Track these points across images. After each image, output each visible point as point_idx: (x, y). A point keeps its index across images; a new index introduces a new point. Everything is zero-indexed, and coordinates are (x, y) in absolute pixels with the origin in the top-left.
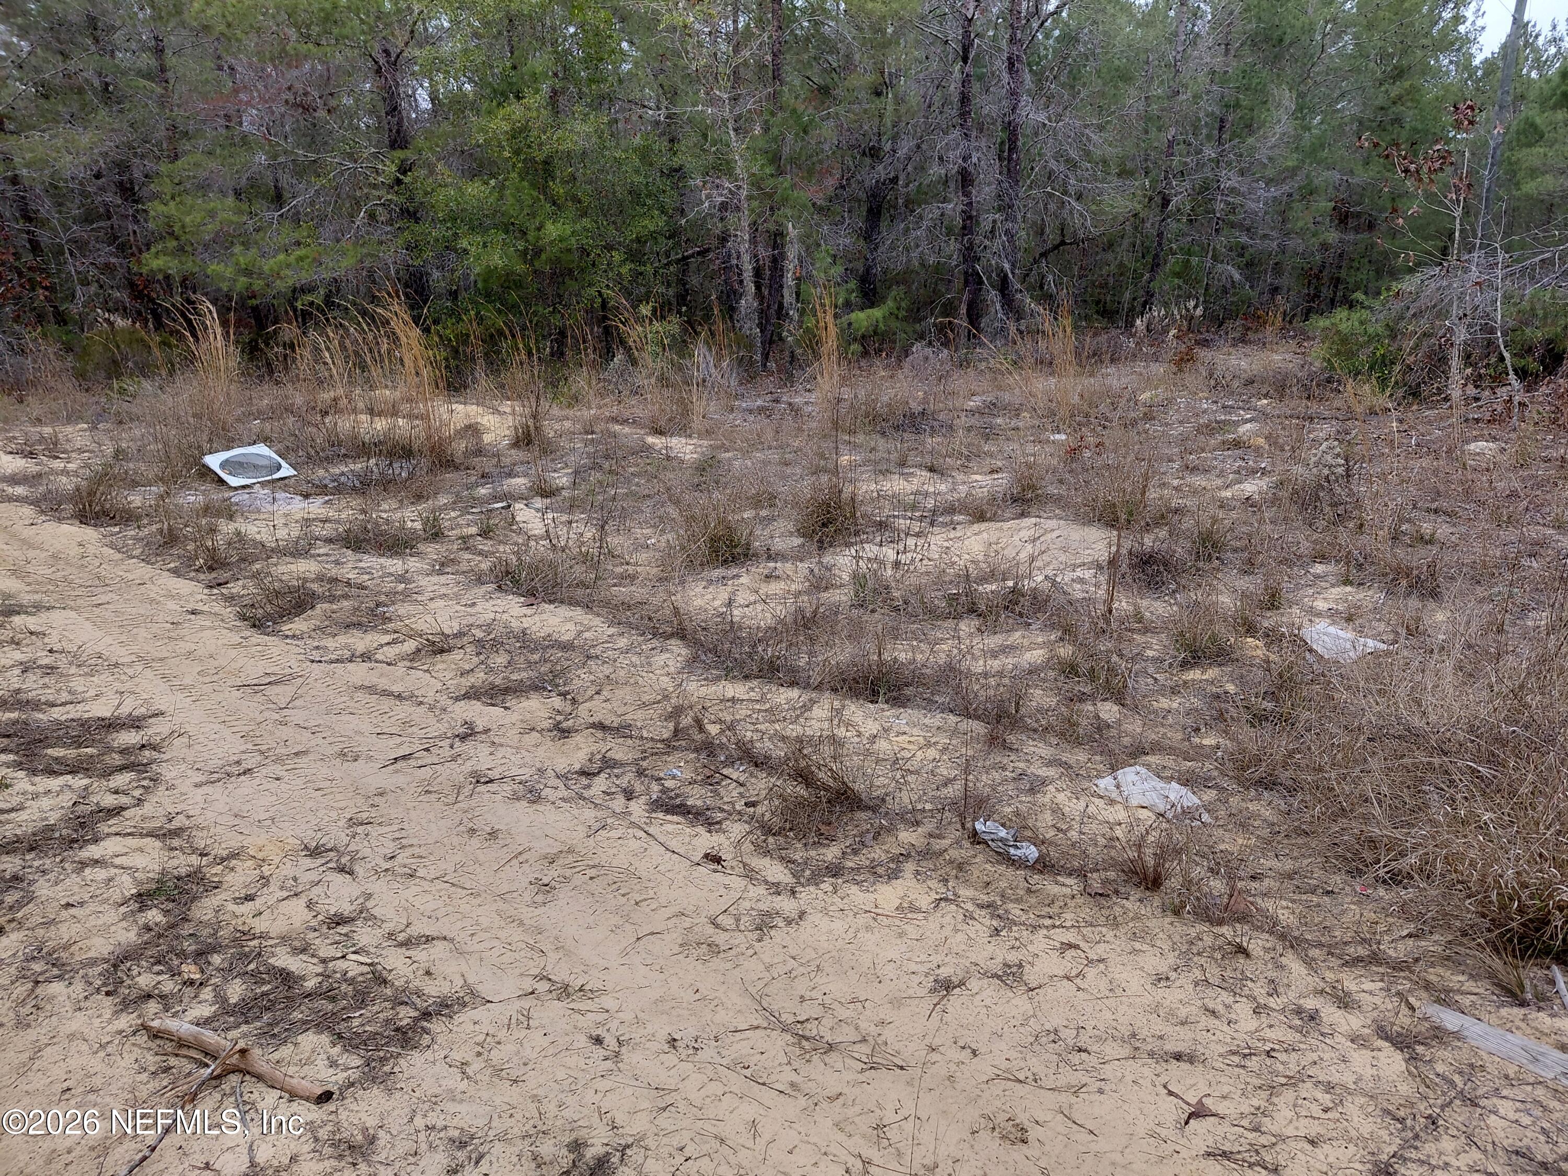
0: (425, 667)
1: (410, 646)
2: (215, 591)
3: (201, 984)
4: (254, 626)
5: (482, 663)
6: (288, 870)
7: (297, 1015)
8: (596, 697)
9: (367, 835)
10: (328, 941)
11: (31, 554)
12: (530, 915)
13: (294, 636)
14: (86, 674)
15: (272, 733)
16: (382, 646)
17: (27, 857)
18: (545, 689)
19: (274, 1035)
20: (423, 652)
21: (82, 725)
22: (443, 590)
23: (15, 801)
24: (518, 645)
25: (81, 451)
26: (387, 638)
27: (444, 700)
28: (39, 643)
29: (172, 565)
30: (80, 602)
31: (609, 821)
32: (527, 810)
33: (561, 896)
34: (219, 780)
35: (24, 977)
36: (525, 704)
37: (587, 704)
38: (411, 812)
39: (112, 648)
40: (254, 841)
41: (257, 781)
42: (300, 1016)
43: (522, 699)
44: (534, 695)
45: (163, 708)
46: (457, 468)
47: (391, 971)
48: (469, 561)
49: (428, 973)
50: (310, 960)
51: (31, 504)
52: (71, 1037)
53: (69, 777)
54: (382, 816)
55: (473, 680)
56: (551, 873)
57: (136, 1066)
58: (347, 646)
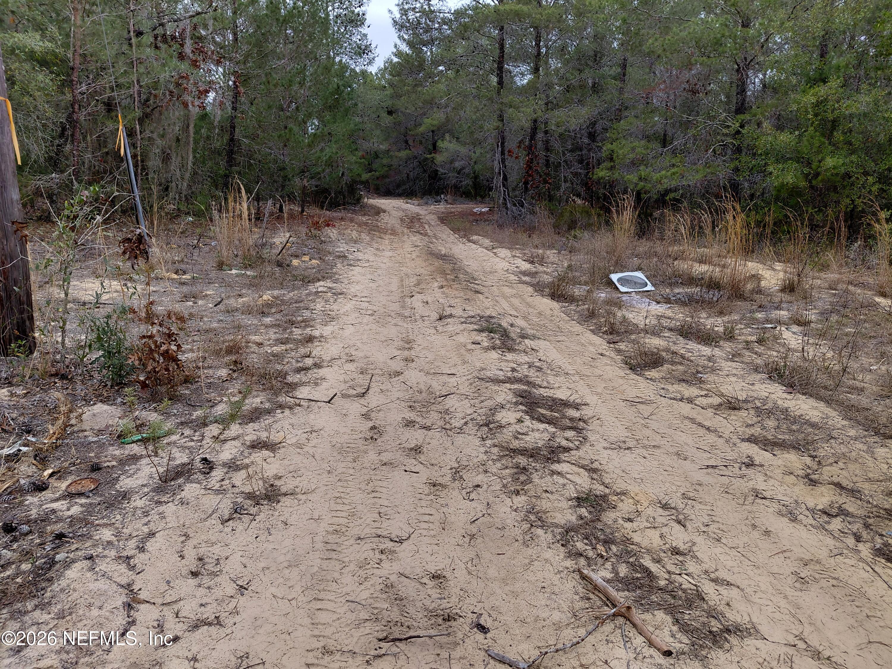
0: (724, 416)
1: (716, 400)
2: (612, 345)
3: (607, 559)
4: (631, 369)
5: (759, 422)
6: (650, 511)
7: (654, 598)
8: (835, 464)
9: (693, 506)
10: (672, 562)
11: (531, 310)
12: (792, 594)
13: (651, 379)
14: (554, 375)
15: (641, 431)
16: (699, 396)
17: (530, 460)
18: (800, 449)
19: (642, 604)
20: (723, 407)
21: (553, 400)
22: (734, 371)
23: (525, 430)
24: (782, 417)
25: (553, 263)
26: (703, 393)
27: (735, 439)
28: (535, 355)
29: (591, 328)
30: (551, 338)
31: (845, 551)
32: (788, 524)
33: (813, 590)
34: (615, 449)
35: (526, 520)
36: (786, 455)
37: (828, 468)
38: (718, 501)
39: (565, 365)
40: (633, 489)
41: (634, 456)
42: (656, 599)
43: (785, 452)
44: (793, 452)
45: (588, 402)
46: (745, 300)
47: (706, 594)
48: (750, 356)
49: (728, 604)
50: (661, 568)
51: (531, 286)
52: (546, 560)
53: (547, 425)
54: (701, 498)
55: (753, 431)
56: (806, 571)
57: (574, 590)
58: (679, 392)
